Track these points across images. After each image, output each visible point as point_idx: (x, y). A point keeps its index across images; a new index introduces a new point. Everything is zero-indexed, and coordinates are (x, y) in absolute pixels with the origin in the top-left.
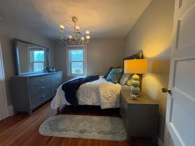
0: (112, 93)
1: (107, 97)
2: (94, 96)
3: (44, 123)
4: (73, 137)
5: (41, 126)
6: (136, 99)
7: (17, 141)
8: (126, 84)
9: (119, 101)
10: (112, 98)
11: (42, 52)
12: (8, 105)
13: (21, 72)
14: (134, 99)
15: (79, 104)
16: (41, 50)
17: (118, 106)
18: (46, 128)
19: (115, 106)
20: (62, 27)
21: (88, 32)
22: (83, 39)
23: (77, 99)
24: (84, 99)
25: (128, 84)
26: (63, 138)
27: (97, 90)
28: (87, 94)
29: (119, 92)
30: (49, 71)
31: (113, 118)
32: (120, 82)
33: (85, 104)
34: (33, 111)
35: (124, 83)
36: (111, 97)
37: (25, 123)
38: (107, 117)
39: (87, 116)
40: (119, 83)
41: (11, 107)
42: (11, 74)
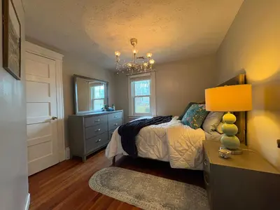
0: (189, 144)
1: (180, 149)
2: (160, 145)
3: (96, 174)
4: (125, 201)
5: (92, 177)
6: (227, 159)
7: (67, 189)
8: (215, 130)
9: (201, 158)
10: (188, 153)
11: (102, 87)
12: (66, 147)
13: (79, 111)
14: (224, 157)
15: (139, 155)
16: (100, 84)
17: (200, 168)
18: (96, 181)
19: (195, 167)
20: (117, 54)
21: (149, 55)
22: (146, 64)
23: (136, 148)
24: (145, 149)
25: (218, 130)
26: (114, 199)
27: (164, 137)
28: (150, 142)
29: (201, 143)
30: (108, 110)
31: (191, 186)
32: (204, 126)
33: (147, 156)
34: (88, 158)
35: (211, 128)
36: (187, 150)
37: (77, 170)
38: (181, 183)
39: (149, 176)
40: (202, 127)
41: (68, 149)
42: (70, 113)
